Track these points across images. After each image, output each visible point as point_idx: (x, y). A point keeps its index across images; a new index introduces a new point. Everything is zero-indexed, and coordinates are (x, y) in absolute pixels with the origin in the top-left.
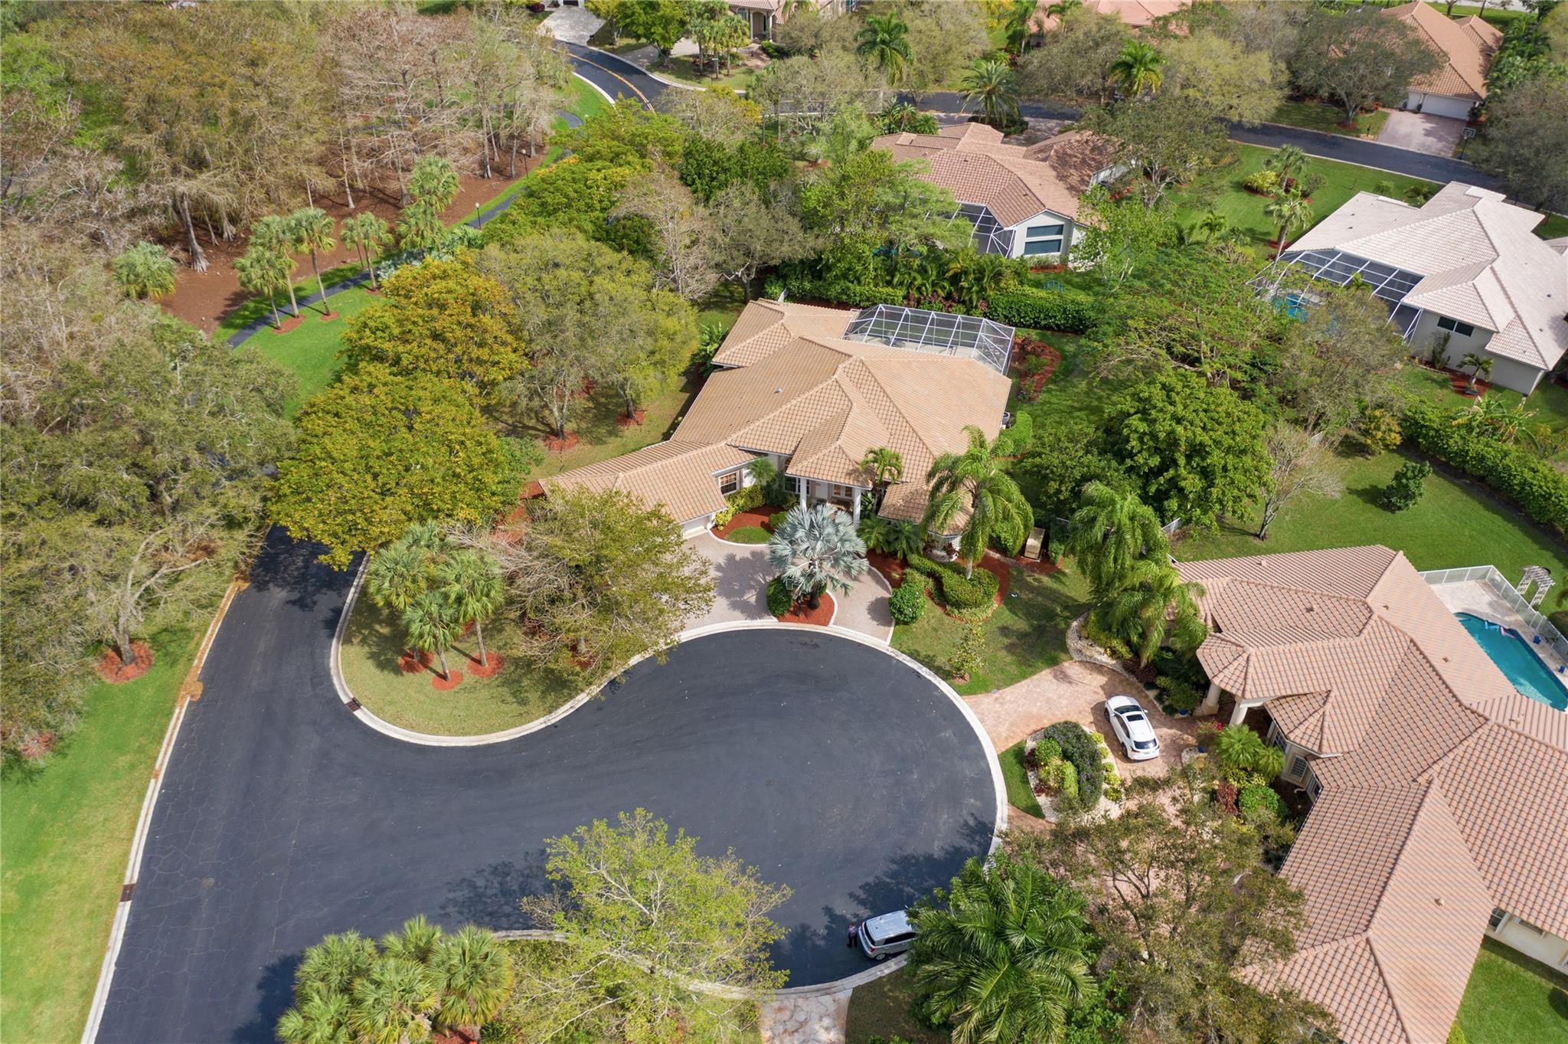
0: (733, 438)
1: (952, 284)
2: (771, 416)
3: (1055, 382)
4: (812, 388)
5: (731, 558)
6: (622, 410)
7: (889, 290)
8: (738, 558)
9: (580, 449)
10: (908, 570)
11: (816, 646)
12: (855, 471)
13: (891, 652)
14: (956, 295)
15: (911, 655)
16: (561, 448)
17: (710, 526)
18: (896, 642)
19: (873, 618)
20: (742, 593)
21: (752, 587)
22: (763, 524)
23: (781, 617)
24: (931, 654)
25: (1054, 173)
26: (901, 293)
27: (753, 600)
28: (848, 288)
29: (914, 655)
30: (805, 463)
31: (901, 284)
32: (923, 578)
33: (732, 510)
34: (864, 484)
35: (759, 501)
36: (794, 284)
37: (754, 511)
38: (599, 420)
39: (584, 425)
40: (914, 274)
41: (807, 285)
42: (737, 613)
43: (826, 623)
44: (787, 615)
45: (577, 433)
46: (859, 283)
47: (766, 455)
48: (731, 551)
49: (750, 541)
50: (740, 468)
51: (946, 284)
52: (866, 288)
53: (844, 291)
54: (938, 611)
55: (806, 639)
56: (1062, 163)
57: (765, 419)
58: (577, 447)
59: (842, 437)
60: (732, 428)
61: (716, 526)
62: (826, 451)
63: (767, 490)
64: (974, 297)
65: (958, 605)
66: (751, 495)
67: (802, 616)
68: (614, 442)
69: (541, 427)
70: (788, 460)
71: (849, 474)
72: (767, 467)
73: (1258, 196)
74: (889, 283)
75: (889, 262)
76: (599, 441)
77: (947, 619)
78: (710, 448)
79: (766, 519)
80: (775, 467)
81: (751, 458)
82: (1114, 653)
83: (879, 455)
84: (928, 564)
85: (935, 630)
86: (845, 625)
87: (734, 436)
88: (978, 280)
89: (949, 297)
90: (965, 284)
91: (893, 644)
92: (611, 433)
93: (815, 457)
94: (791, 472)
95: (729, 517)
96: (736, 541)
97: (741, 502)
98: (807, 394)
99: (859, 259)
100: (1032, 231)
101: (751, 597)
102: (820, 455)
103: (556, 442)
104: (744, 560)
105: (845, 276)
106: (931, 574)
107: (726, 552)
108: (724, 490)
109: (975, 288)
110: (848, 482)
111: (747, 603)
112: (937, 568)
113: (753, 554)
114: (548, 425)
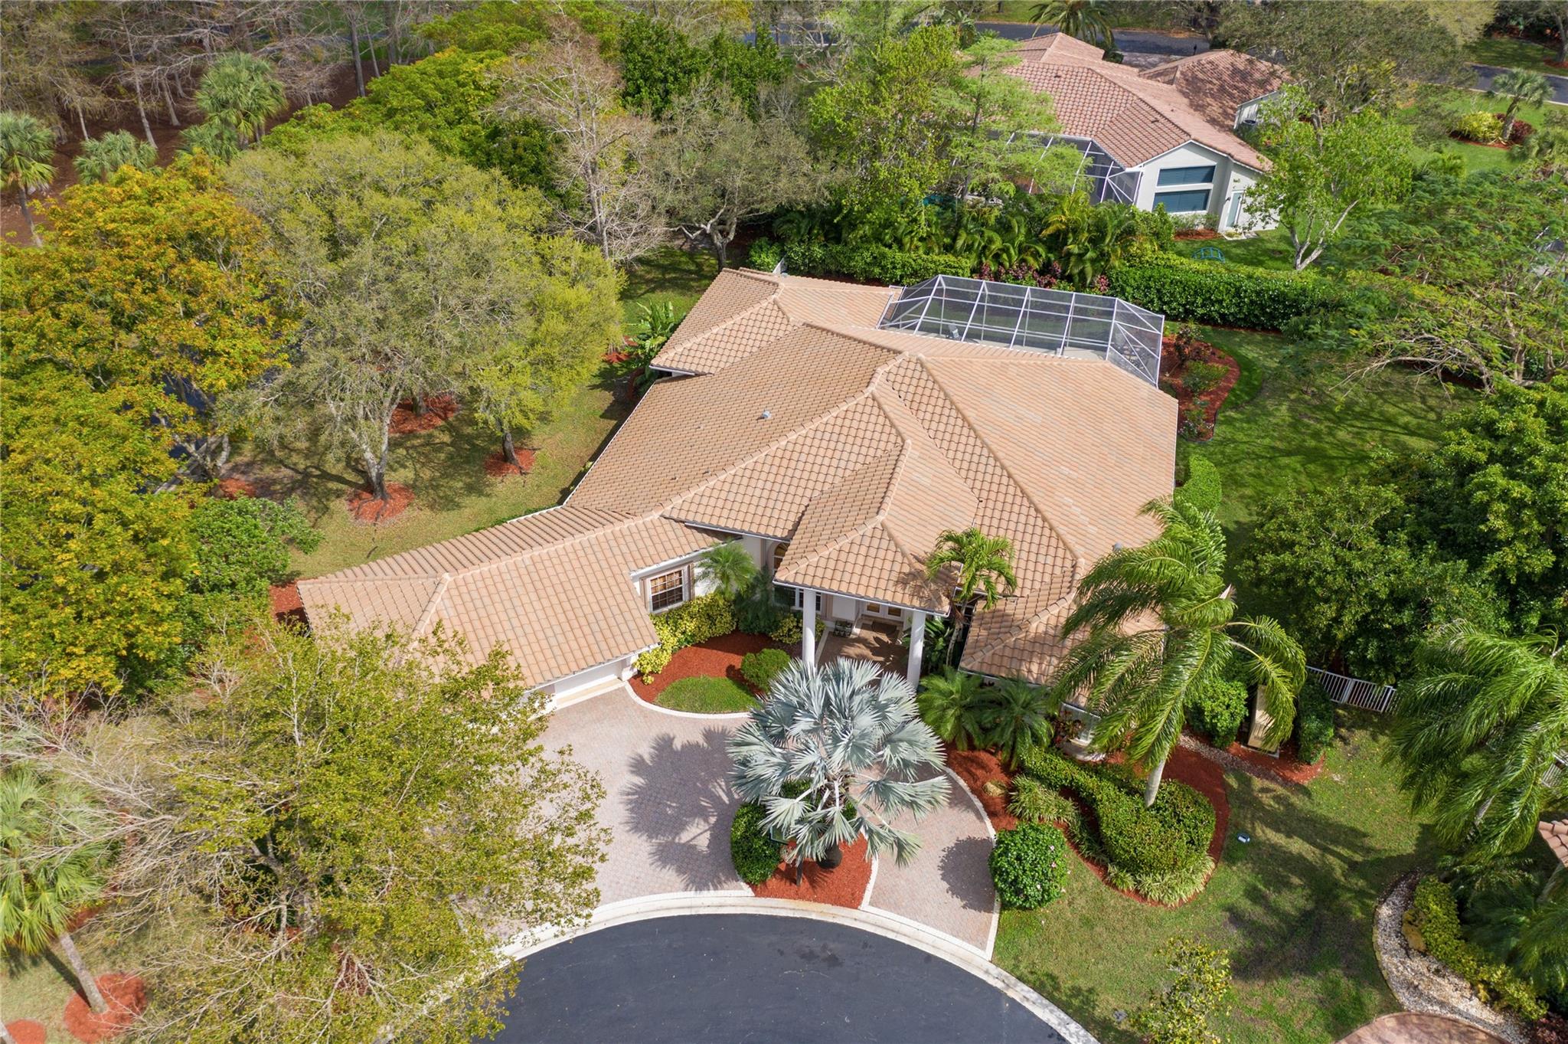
0: (675, 505)
1: (1050, 250)
2: (750, 462)
3: (1236, 407)
4: (826, 410)
5: (664, 745)
6: (496, 448)
7: (950, 258)
8: (677, 745)
9: (414, 516)
10: (1021, 781)
11: (833, 961)
12: (914, 575)
13: (994, 976)
14: (1057, 267)
15: (1039, 988)
16: (378, 515)
17: (628, 674)
18: (1005, 953)
19: (954, 890)
20: (679, 826)
21: (703, 814)
22: (733, 674)
23: (759, 888)
24: (1083, 984)
25: (1186, 101)
26: (969, 262)
27: (703, 842)
28: (884, 256)
29: (1046, 988)
30: (814, 559)
31: (969, 248)
32: (1052, 796)
33: (673, 641)
34: (932, 603)
35: (724, 625)
36: (797, 250)
37: (714, 643)
38: (455, 466)
39: (426, 474)
40: (988, 233)
41: (818, 252)
42: (669, 874)
43: (853, 901)
44: (773, 882)
45: (410, 489)
46: (901, 247)
47: (738, 537)
48: (666, 729)
49: (704, 707)
50: (688, 562)
51: (1041, 250)
52: (914, 256)
53: (876, 260)
54: (1091, 876)
55: (813, 943)
56: (1194, 89)
57: (738, 468)
58: (407, 512)
59: (888, 505)
60: (676, 484)
61: (640, 674)
62: (854, 536)
63: (740, 604)
64: (1089, 269)
65: (1133, 866)
66: (709, 613)
67: (803, 883)
68: (474, 504)
69: (350, 476)
70: (782, 547)
71: (903, 581)
72: (737, 561)
73: (1471, 146)
74: (949, 249)
75: (948, 214)
76: (449, 503)
77: (1111, 898)
78: (629, 523)
79: (736, 661)
80: (755, 562)
81: (707, 543)
82: (1495, 998)
83: (962, 546)
84: (1064, 770)
85: (1087, 923)
86: (895, 907)
87: (677, 501)
88: (1095, 242)
89: (1046, 270)
90: (1074, 248)
91: (998, 958)
92: (471, 489)
93: (833, 548)
94: (784, 576)
95: (666, 658)
96: (677, 707)
97: (690, 626)
98: (817, 422)
99: (903, 206)
100: (1166, 175)
101: (698, 834)
102: (844, 542)
103: (371, 504)
104: (690, 748)
105: (878, 238)
106: (1069, 791)
107: (656, 731)
108: (659, 601)
109: (1090, 255)
110: (900, 597)
111: (689, 848)
112: (1082, 778)
113: (709, 735)
114: (364, 473)
